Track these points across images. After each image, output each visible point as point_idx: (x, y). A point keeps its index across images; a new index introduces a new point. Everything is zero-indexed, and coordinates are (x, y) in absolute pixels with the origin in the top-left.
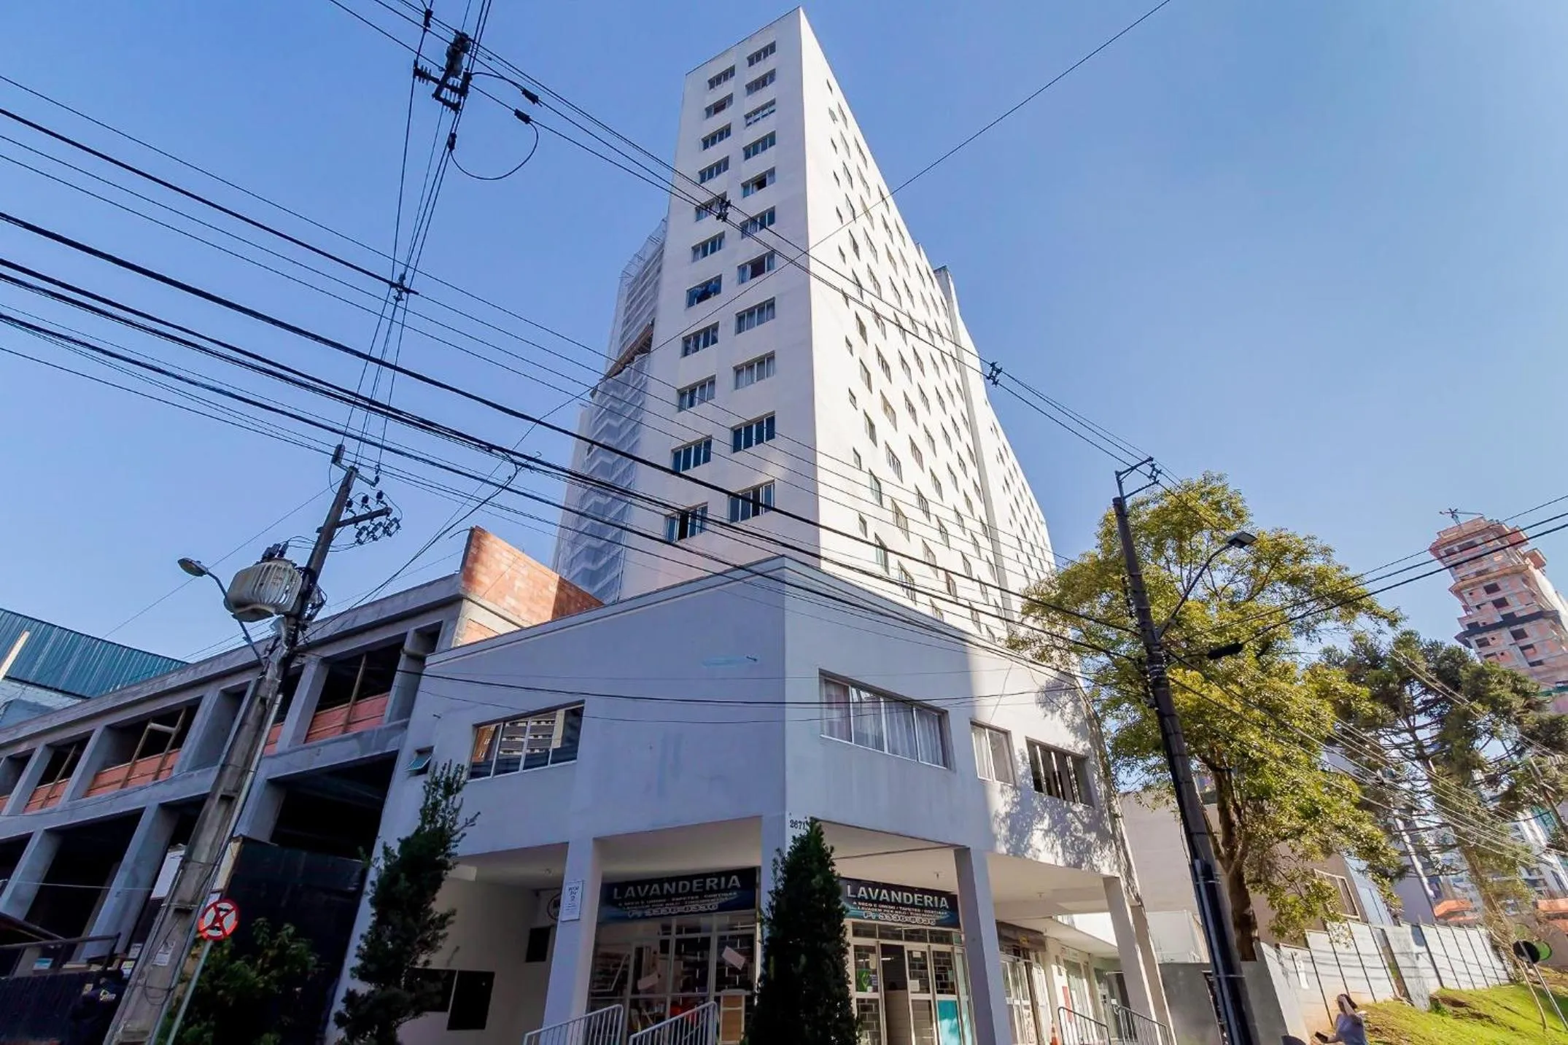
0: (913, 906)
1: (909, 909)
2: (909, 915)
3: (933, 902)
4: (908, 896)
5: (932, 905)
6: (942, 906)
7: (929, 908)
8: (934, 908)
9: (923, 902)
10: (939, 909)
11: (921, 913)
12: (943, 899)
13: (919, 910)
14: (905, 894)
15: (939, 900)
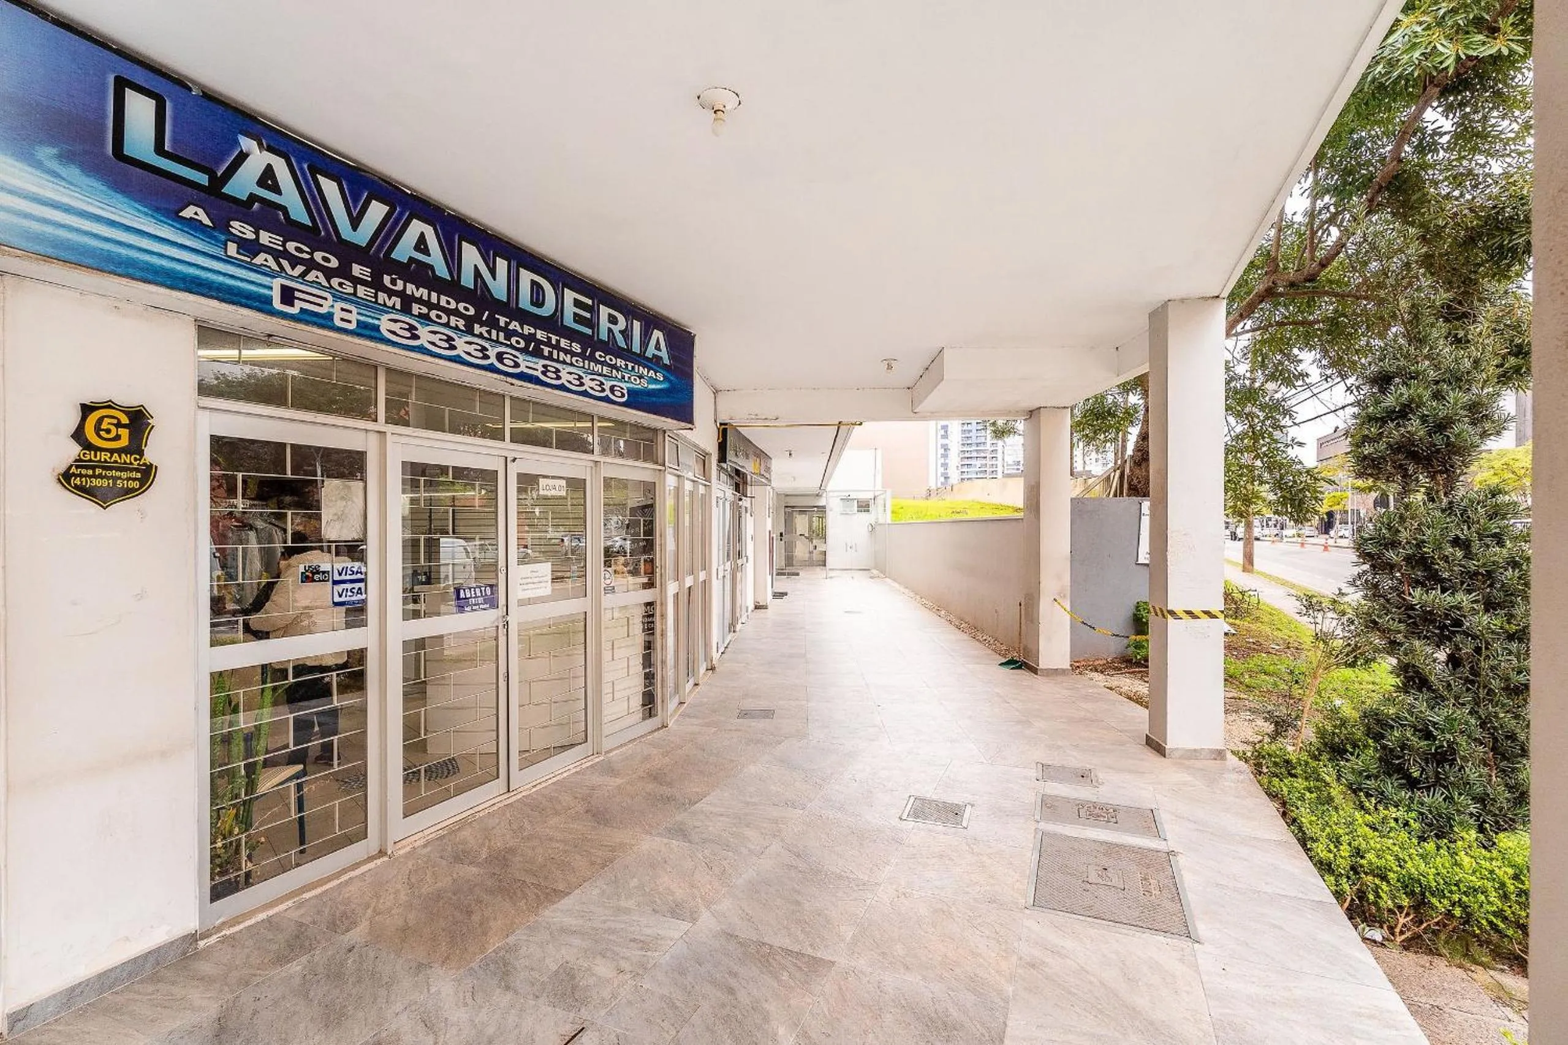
0: (553, 324)
1: (540, 335)
2: (537, 353)
3: (626, 334)
4: (535, 286)
5: (622, 344)
6: (651, 351)
7: (609, 347)
8: (626, 354)
9: (592, 324)
10: (640, 359)
11: (582, 355)
12: (657, 334)
13: (577, 347)
14: (526, 277)
15: (646, 335)
